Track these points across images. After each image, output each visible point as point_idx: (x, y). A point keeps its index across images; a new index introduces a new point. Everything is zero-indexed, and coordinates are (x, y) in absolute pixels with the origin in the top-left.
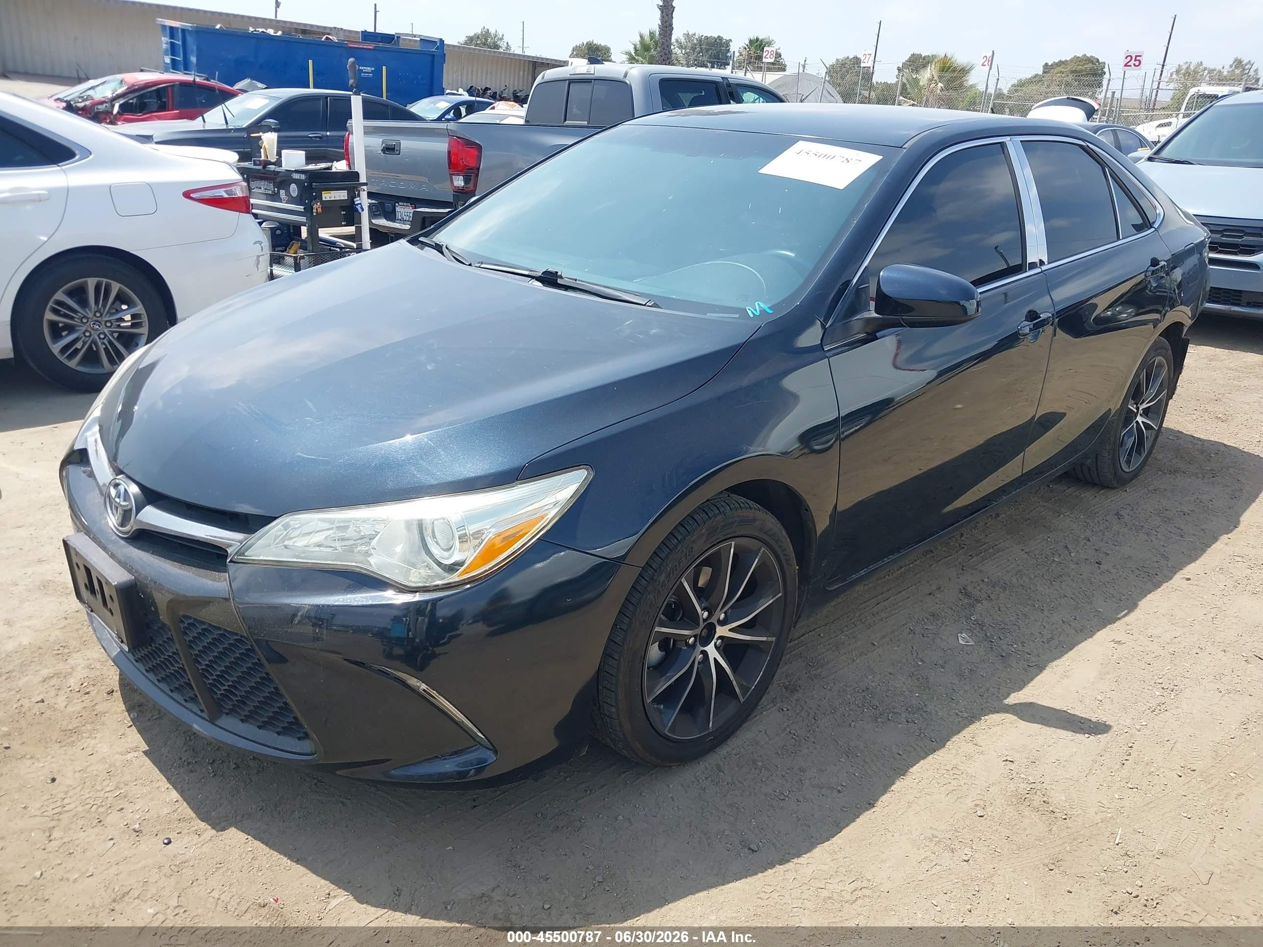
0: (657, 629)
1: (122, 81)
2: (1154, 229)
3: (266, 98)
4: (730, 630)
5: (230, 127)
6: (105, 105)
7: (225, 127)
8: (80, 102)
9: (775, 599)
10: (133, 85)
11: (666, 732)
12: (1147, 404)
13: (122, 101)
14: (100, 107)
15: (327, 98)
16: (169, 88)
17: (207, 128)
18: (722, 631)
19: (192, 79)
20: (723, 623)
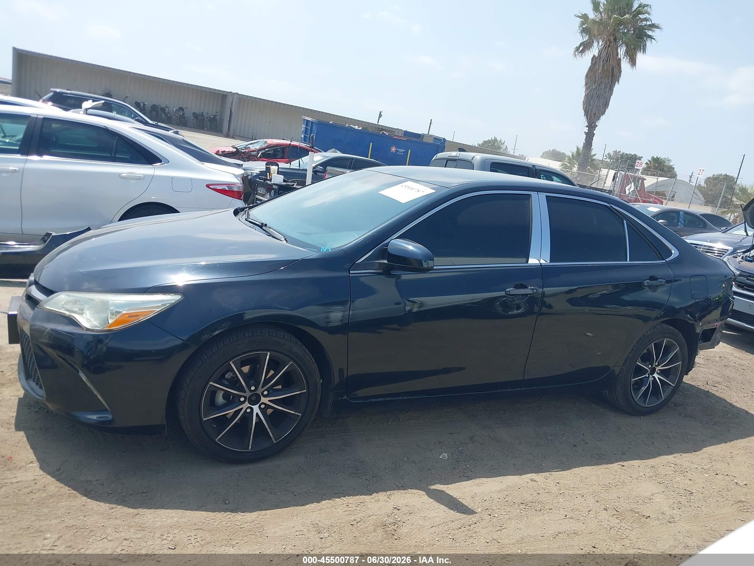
0: (211, 383)
1: (265, 142)
2: (665, 261)
3: (322, 157)
4: (269, 401)
5: (301, 168)
6: (255, 152)
7: (298, 168)
8: (244, 150)
9: (301, 392)
10: (270, 145)
11: (217, 440)
12: (661, 367)
13: (263, 151)
14: (252, 153)
15: (352, 159)
16: (287, 148)
17: (291, 167)
18: (264, 400)
19: (289, 143)
20: (265, 396)
